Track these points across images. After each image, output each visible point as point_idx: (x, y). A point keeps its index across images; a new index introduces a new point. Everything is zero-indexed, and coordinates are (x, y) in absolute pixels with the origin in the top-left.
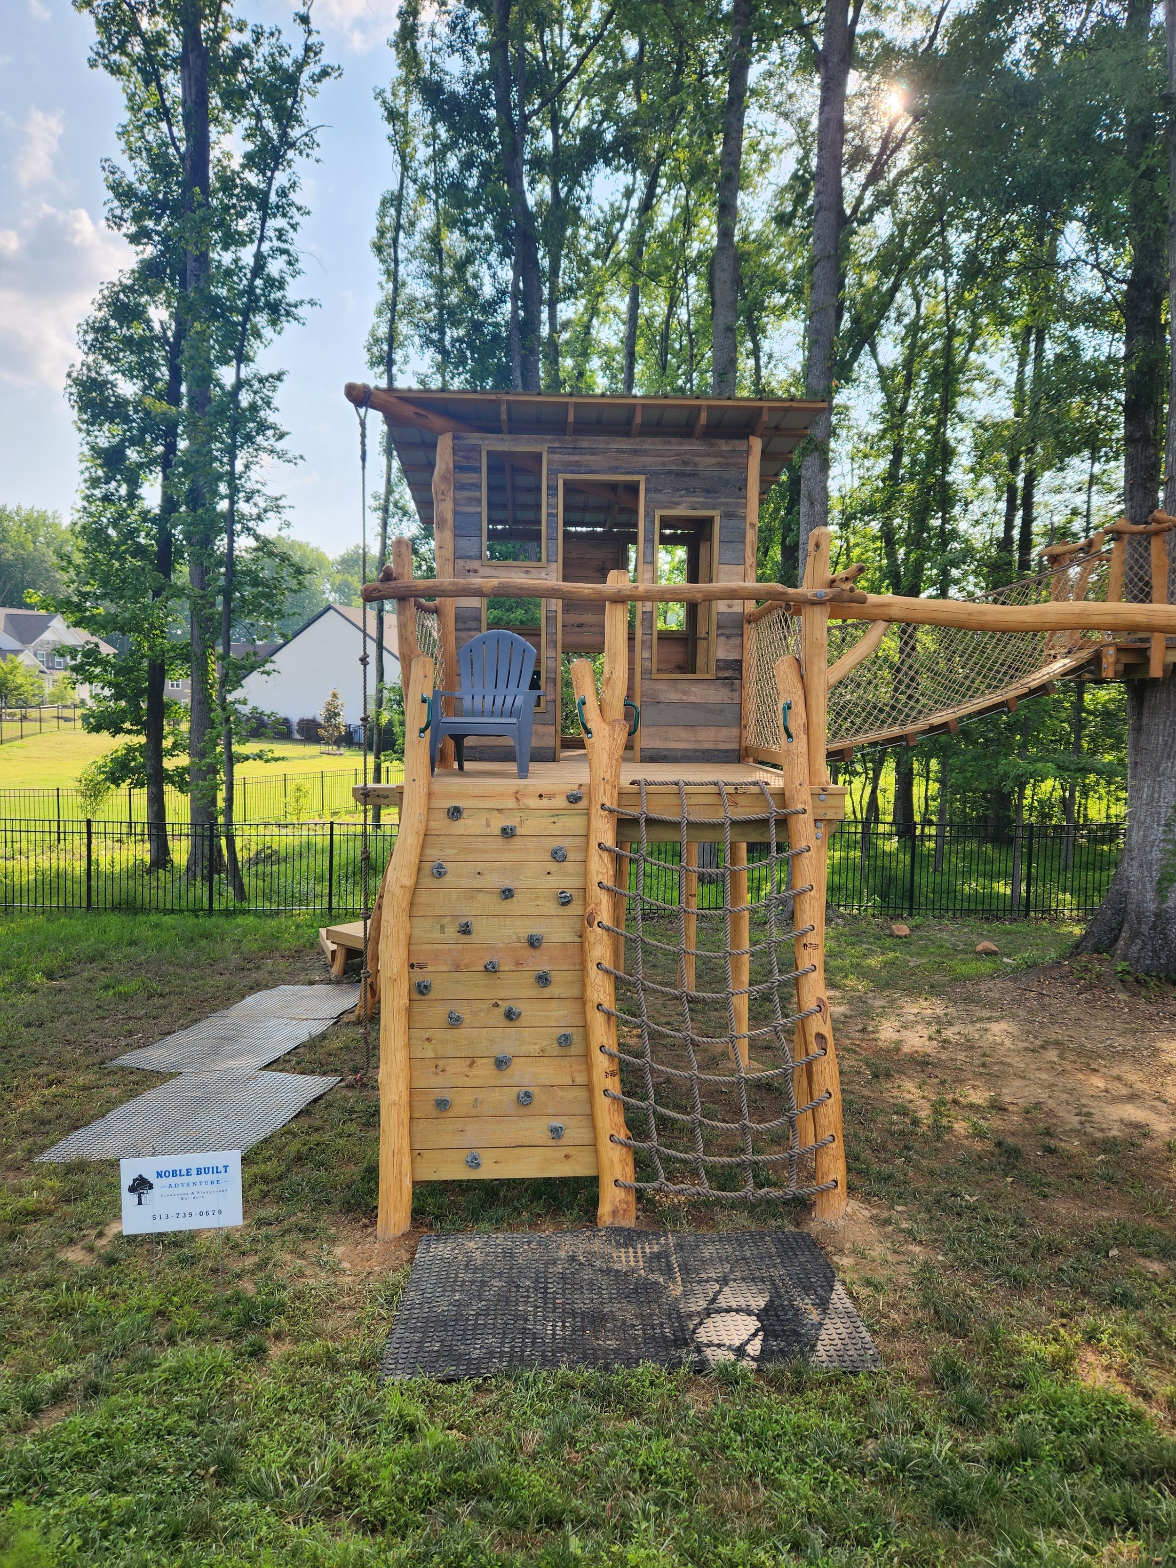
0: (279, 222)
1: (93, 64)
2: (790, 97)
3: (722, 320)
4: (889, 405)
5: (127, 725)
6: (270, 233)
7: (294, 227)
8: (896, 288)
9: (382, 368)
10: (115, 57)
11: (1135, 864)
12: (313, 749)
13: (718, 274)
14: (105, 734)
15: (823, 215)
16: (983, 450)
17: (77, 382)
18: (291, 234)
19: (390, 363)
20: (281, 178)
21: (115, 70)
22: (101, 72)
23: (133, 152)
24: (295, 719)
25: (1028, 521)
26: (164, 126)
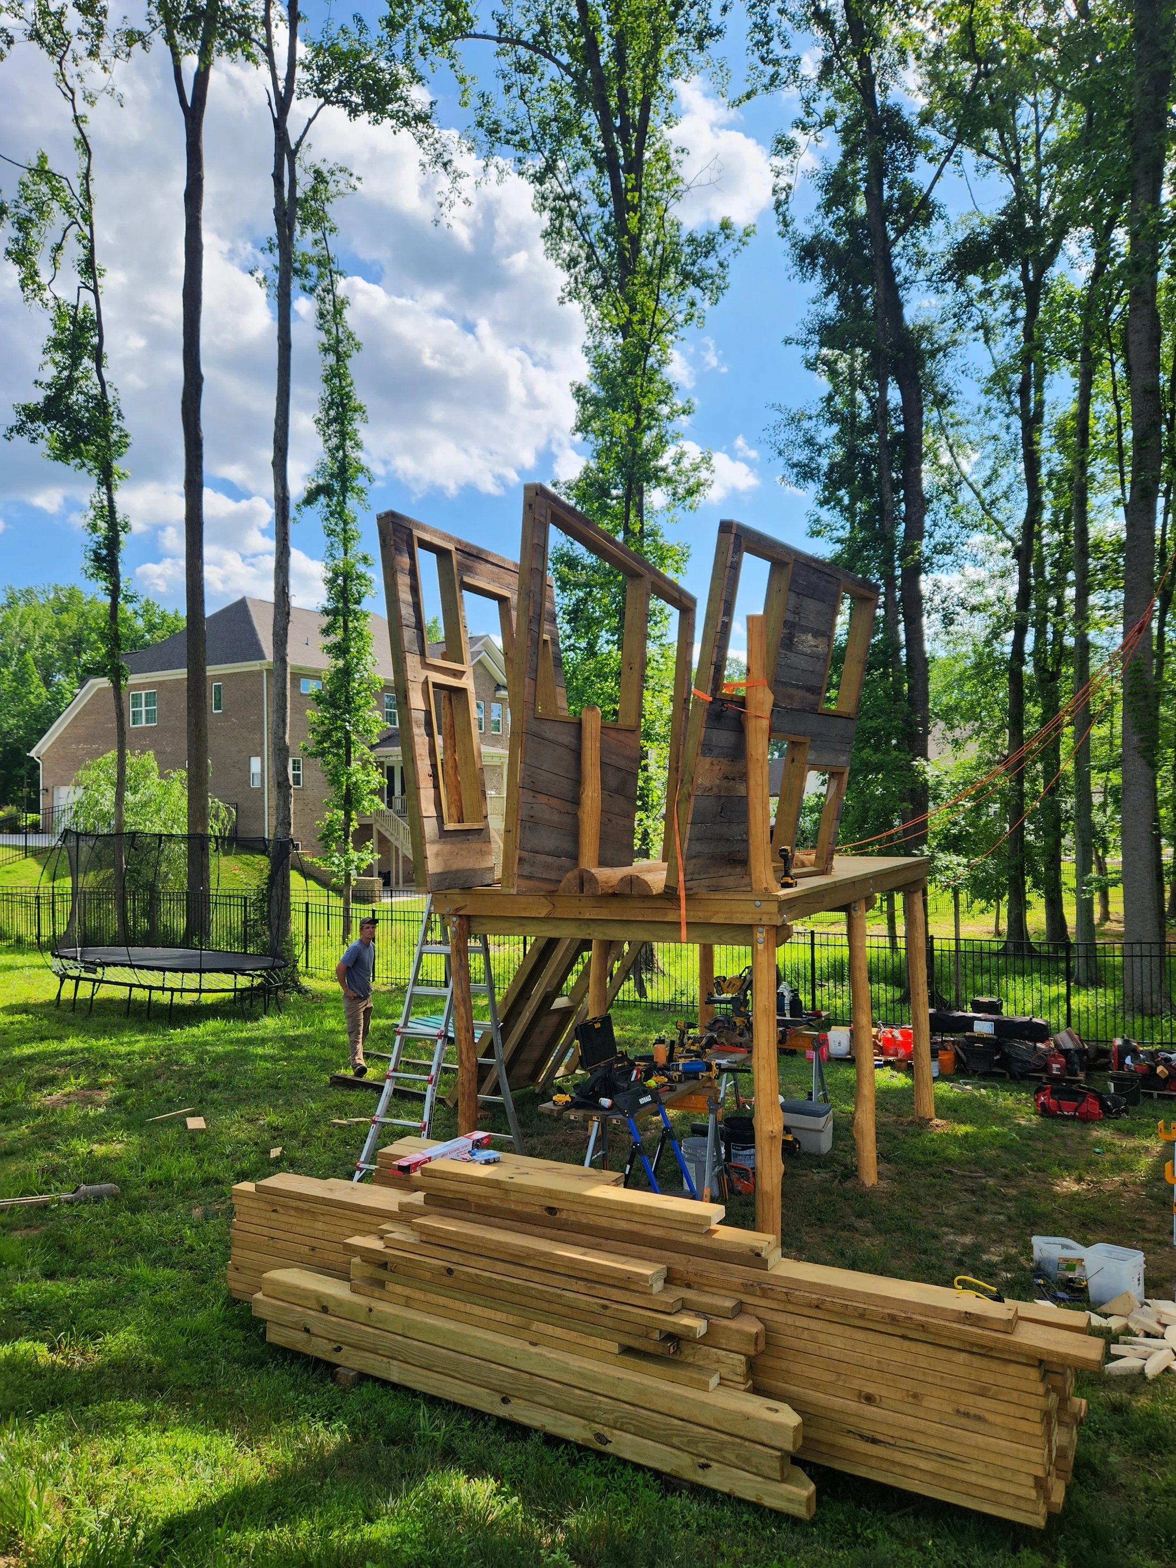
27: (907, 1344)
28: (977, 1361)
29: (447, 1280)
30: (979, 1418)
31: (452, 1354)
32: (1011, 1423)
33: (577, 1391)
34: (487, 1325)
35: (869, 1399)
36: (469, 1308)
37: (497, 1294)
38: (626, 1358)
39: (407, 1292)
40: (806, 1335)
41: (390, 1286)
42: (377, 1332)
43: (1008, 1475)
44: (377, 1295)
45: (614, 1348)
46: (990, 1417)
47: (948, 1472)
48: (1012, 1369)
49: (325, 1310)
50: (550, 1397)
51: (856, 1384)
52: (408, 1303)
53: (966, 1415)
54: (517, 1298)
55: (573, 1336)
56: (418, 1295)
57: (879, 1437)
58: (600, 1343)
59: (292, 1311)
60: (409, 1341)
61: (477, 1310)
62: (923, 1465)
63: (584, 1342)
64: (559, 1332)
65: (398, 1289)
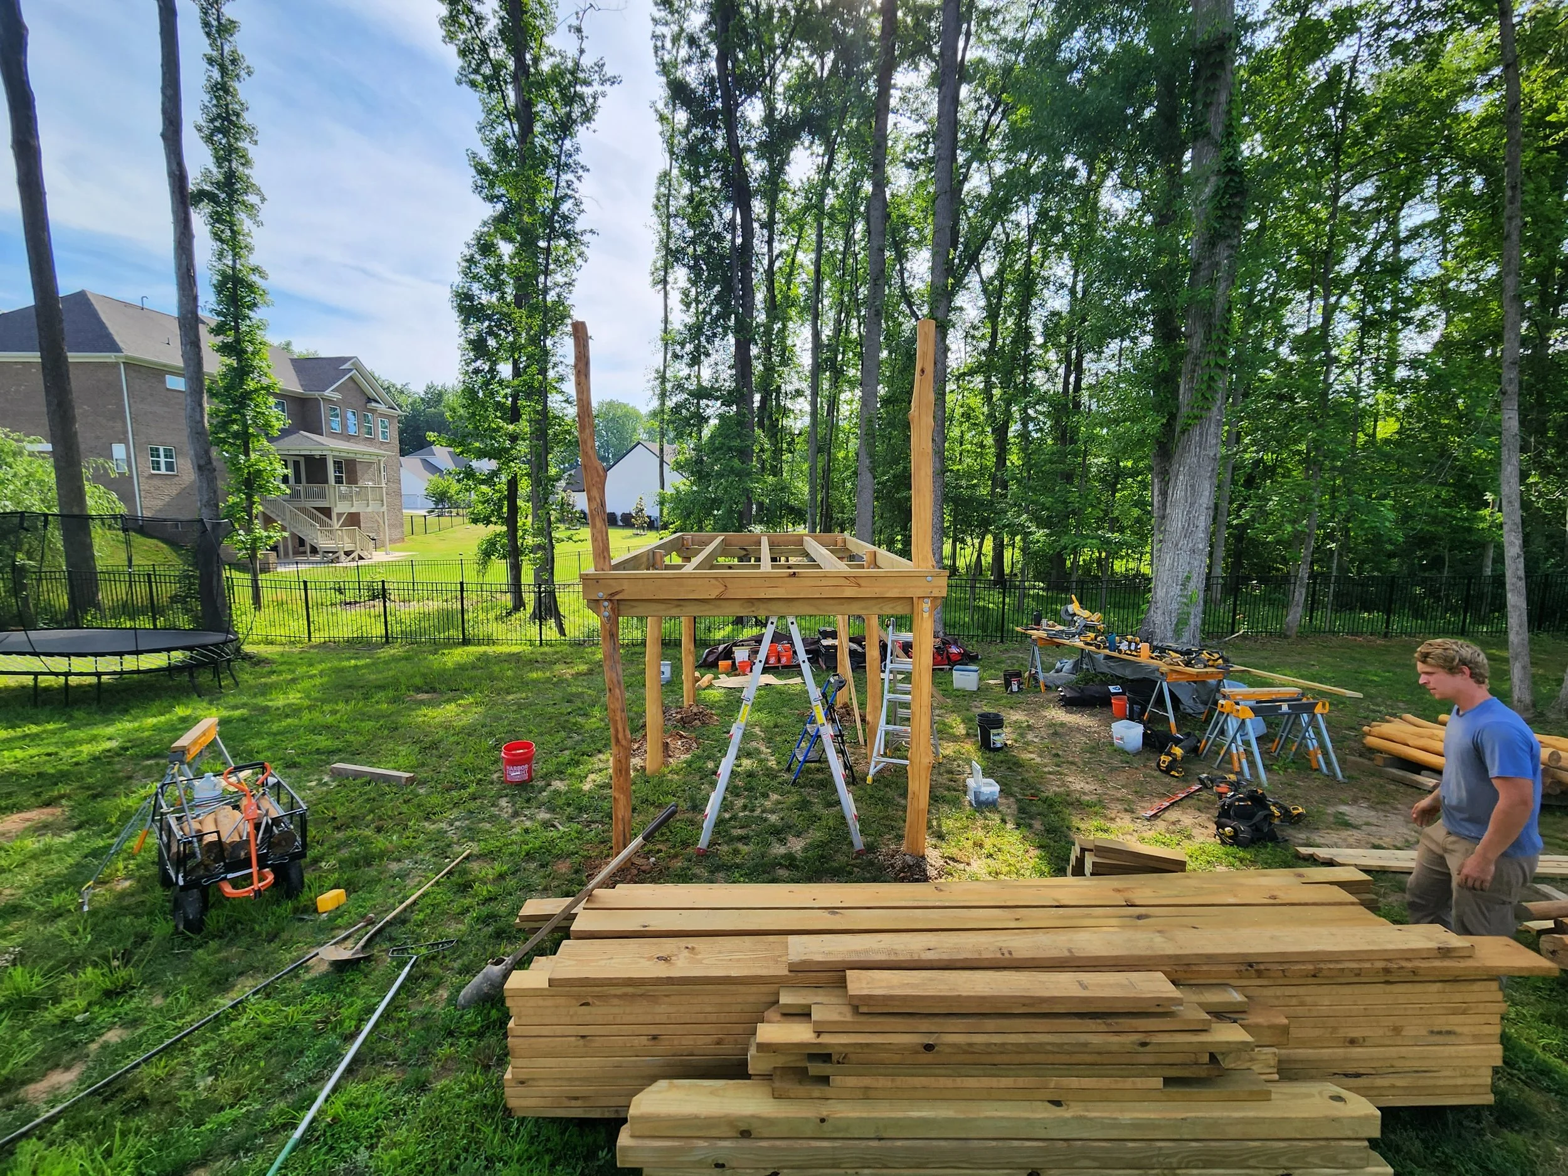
0: (570, 176)
1: (459, 83)
2: (924, 104)
3: (875, 244)
4: (989, 304)
5: (493, 519)
6: (563, 184)
7: (579, 178)
8: (993, 226)
9: (660, 286)
10: (472, 76)
11: (1159, 612)
12: (629, 532)
13: (872, 213)
14: (481, 525)
15: (941, 163)
16: (1050, 334)
17: (458, 295)
18: (576, 184)
19: (665, 282)
20: (568, 144)
21: (473, 84)
22: (465, 87)
23: (485, 140)
24: (619, 513)
25: (1078, 381)
26: (507, 123)
27: (1389, 988)
28: (1448, 987)
29: (928, 1057)
30: (1449, 1033)
31: (955, 1143)
32: (1476, 1030)
33: (1130, 1144)
34: (989, 1095)
35: (1353, 1042)
36: (960, 1082)
37: (998, 1059)
38: (1173, 1090)
39: (866, 1081)
40: (1294, 1001)
41: (836, 1081)
42: (837, 1144)
43: (1471, 1071)
44: (816, 1094)
45: (1158, 1082)
46: (1458, 1029)
47: (1420, 1083)
48: (1477, 986)
49: (746, 1134)
50: (1094, 1159)
51: (1342, 1033)
52: (867, 1095)
53: (1440, 1033)
54: (1028, 1058)
55: (1106, 1082)
56: (882, 1082)
57: (1362, 1071)
58: (1141, 1083)
59: (692, 1149)
60: (889, 1143)
61: (971, 1082)
62: (1400, 1083)
63: (1120, 1086)
64: (1087, 1082)
65: (851, 1081)
